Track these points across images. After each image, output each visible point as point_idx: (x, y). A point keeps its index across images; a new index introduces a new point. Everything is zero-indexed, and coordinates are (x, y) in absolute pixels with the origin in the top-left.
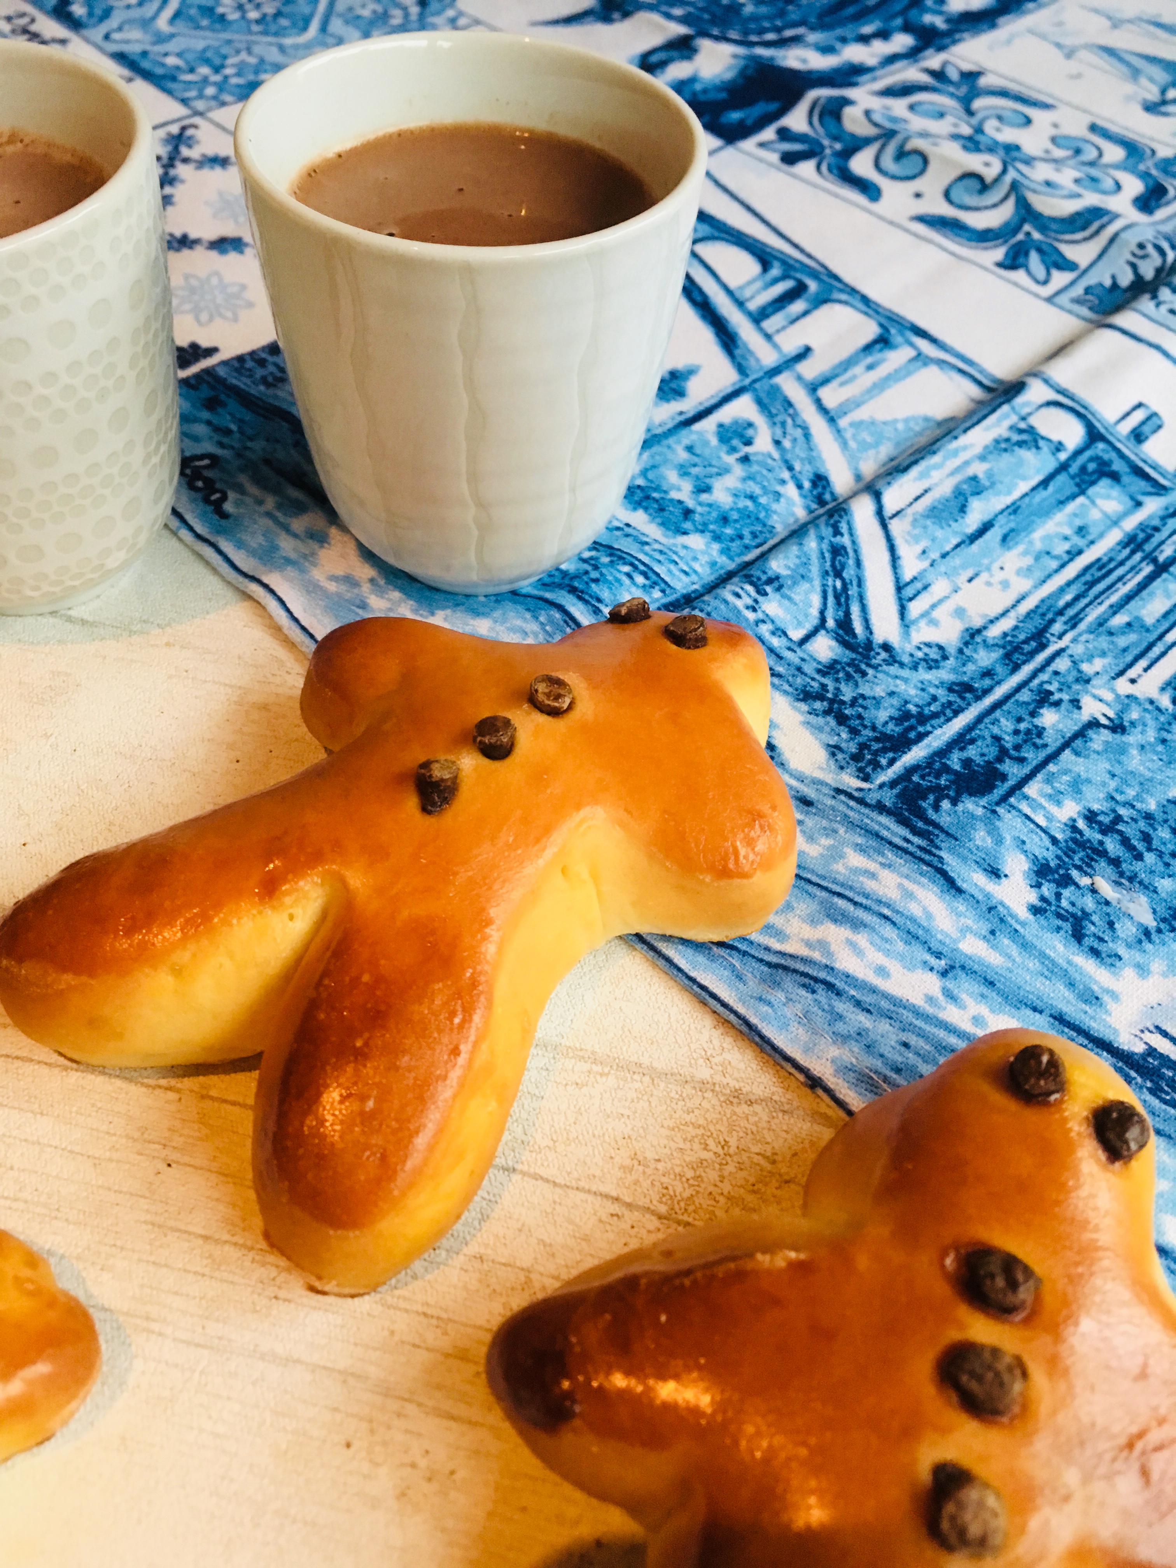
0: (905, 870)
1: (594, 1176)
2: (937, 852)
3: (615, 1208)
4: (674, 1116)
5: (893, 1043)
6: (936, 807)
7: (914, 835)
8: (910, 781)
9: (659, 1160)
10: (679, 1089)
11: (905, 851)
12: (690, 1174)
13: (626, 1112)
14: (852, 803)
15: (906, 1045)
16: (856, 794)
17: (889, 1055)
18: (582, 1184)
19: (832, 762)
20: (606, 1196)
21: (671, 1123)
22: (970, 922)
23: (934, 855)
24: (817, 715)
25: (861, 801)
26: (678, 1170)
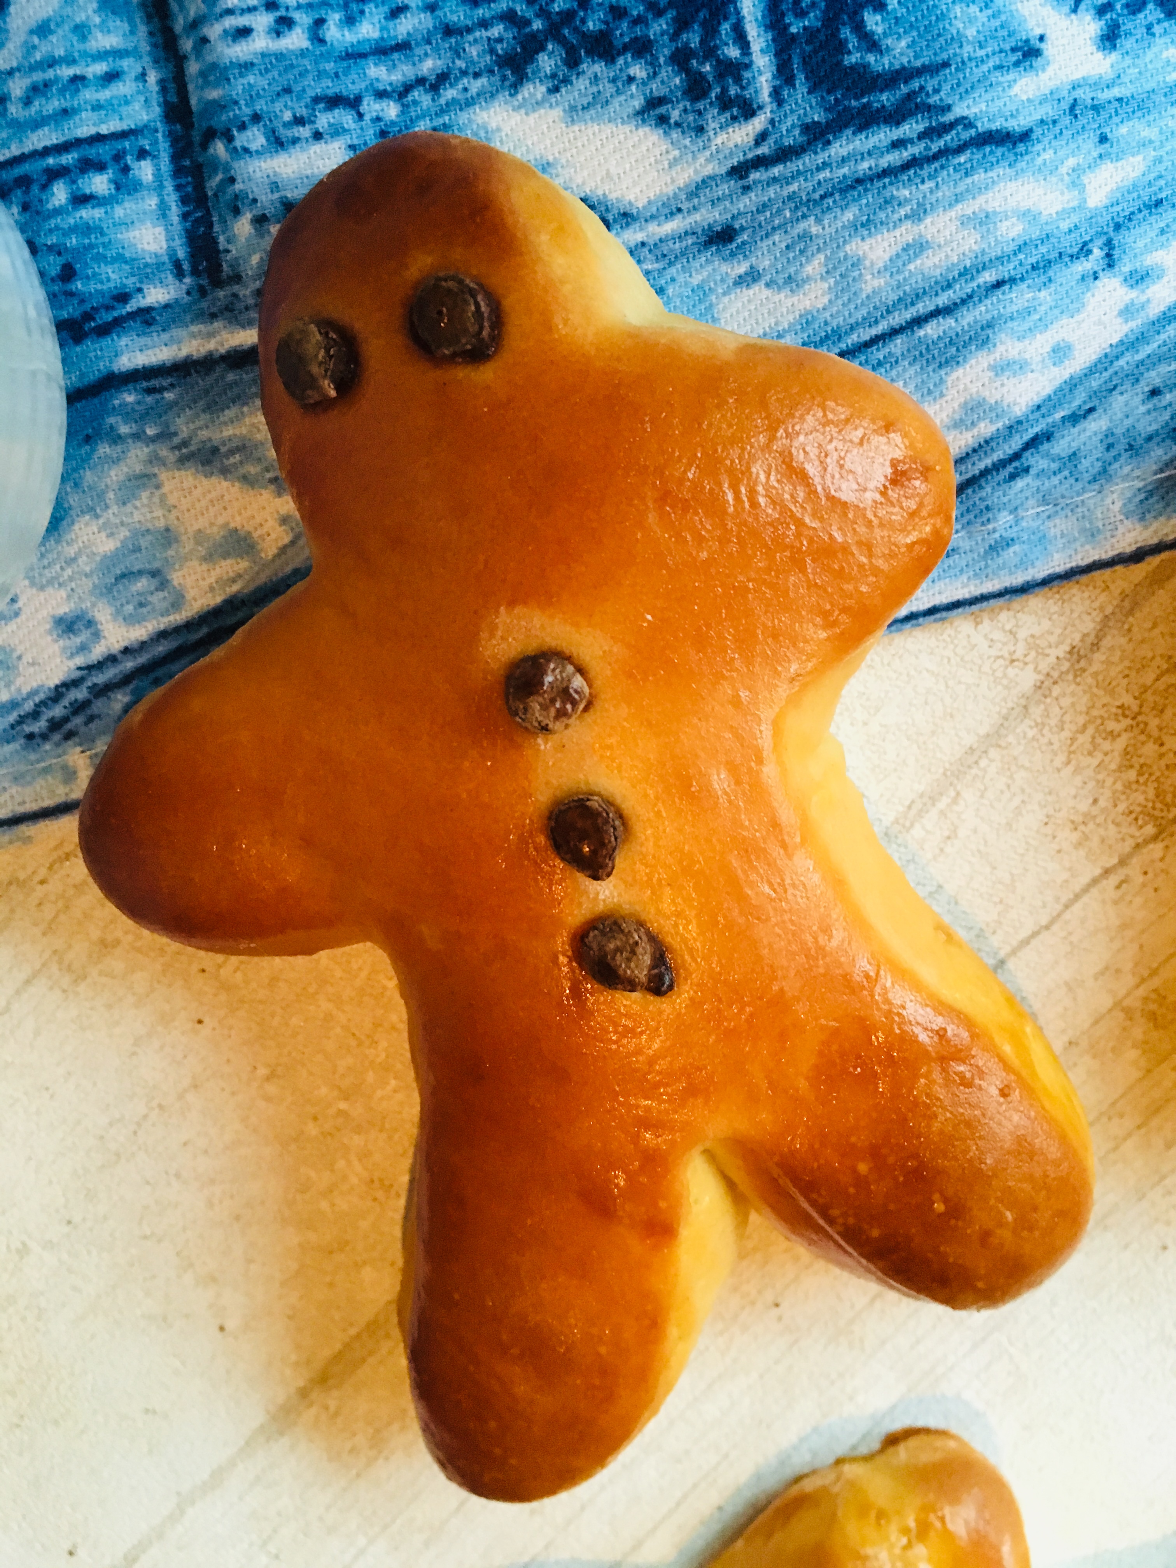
0: (946, 192)
1: (1066, 881)
2: (949, 117)
3: (1114, 880)
4: (1055, 747)
5: (1143, 409)
6: (872, 44)
7: (898, 124)
8: (794, 38)
9: (1095, 801)
10: (1028, 722)
11: (913, 163)
12: (1132, 775)
13: (1017, 801)
14: (776, 170)
15: (1155, 392)
16: (764, 150)
17: (1154, 427)
18: (1064, 900)
19: (675, 134)
20: (1095, 881)
21: (1061, 758)
22: (1071, 162)
23: (952, 125)
24: (566, 81)
25: (783, 155)
26: (1119, 786)
